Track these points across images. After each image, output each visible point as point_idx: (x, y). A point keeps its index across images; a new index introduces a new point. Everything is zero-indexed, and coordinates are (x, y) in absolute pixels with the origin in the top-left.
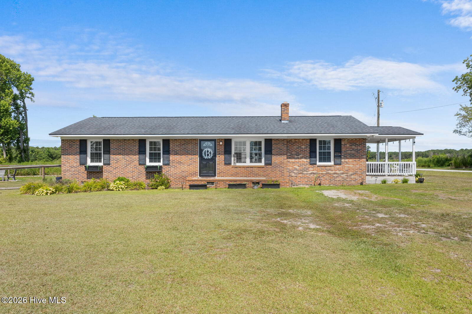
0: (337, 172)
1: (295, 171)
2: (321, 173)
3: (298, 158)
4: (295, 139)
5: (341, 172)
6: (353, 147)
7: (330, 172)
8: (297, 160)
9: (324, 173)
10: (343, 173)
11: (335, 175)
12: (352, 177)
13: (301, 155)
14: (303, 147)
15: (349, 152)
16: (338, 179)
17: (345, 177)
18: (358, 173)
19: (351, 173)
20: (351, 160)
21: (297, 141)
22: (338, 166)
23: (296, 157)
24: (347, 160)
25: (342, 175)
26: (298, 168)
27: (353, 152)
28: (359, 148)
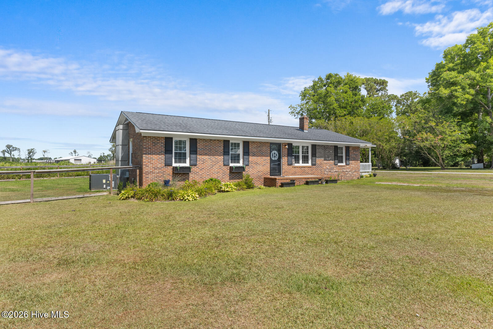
0: (347, 170)
1: (327, 170)
2: (340, 171)
3: (328, 160)
4: (327, 146)
5: (349, 170)
6: (355, 152)
7: (344, 170)
8: (328, 162)
9: (342, 171)
10: (350, 171)
11: (346, 173)
12: (354, 174)
13: (330, 158)
14: (331, 152)
15: (353, 156)
16: (347, 175)
17: (351, 174)
18: (357, 171)
19: (354, 171)
20: (353, 162)
22: (348, 166)
23: (327, 159)
24: (352, 162)
25: (350, 173)
26: (328, 167)
27: (354, 156)
28: (357, 153)
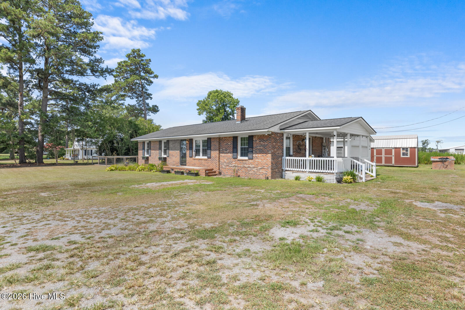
0: (250, 166)
1: (225, 164)
2: (240, 166)
3: (226, 153)
4: (225, 137)
5: (253, 166)
6: (262, 143)
7: (245, 165)
8: (226, 155)
9: (242, 166)
10: (254, 167)
11: (249, 169)
12: (261, 171)
13: (228, 151)
14: (229, 144)
15: (259, 147)
16: (250, 172)
17: (256, 171)
18: (265, 168)
19: (260, 167)
20: (260, 155)
21: (226, 139)
22: (251, 161)
23: (225, 152)
24: (257, 155)
25: (254, 169)
26: (226, 161)
27: (261, 147)
28: (266, 144)
